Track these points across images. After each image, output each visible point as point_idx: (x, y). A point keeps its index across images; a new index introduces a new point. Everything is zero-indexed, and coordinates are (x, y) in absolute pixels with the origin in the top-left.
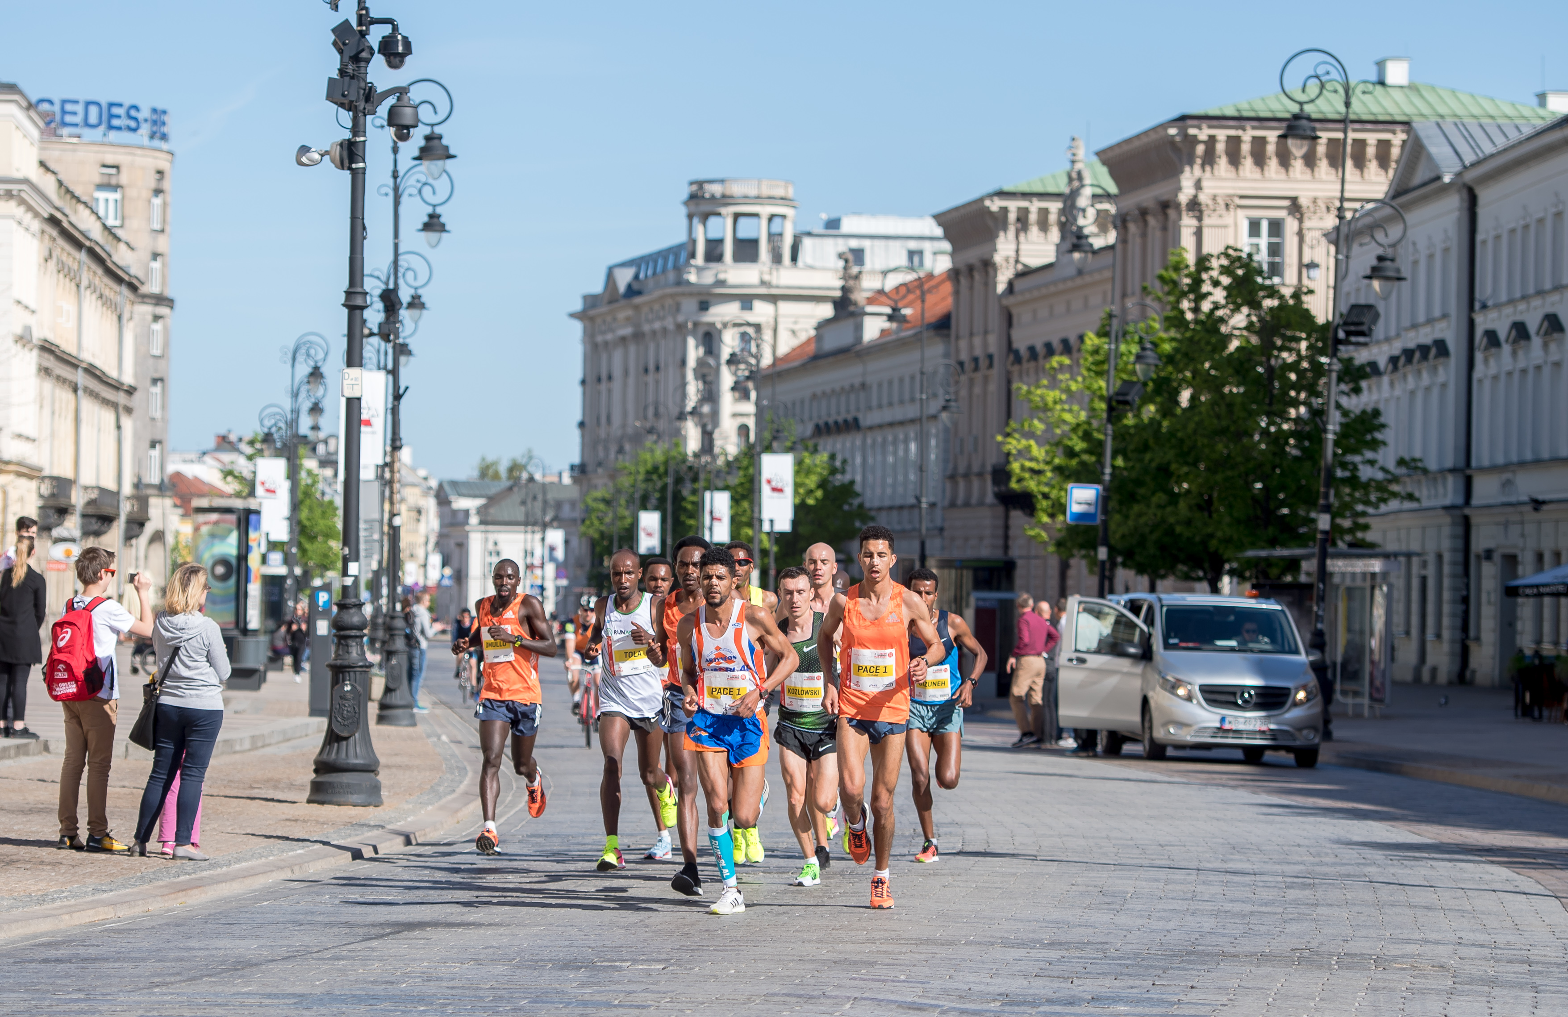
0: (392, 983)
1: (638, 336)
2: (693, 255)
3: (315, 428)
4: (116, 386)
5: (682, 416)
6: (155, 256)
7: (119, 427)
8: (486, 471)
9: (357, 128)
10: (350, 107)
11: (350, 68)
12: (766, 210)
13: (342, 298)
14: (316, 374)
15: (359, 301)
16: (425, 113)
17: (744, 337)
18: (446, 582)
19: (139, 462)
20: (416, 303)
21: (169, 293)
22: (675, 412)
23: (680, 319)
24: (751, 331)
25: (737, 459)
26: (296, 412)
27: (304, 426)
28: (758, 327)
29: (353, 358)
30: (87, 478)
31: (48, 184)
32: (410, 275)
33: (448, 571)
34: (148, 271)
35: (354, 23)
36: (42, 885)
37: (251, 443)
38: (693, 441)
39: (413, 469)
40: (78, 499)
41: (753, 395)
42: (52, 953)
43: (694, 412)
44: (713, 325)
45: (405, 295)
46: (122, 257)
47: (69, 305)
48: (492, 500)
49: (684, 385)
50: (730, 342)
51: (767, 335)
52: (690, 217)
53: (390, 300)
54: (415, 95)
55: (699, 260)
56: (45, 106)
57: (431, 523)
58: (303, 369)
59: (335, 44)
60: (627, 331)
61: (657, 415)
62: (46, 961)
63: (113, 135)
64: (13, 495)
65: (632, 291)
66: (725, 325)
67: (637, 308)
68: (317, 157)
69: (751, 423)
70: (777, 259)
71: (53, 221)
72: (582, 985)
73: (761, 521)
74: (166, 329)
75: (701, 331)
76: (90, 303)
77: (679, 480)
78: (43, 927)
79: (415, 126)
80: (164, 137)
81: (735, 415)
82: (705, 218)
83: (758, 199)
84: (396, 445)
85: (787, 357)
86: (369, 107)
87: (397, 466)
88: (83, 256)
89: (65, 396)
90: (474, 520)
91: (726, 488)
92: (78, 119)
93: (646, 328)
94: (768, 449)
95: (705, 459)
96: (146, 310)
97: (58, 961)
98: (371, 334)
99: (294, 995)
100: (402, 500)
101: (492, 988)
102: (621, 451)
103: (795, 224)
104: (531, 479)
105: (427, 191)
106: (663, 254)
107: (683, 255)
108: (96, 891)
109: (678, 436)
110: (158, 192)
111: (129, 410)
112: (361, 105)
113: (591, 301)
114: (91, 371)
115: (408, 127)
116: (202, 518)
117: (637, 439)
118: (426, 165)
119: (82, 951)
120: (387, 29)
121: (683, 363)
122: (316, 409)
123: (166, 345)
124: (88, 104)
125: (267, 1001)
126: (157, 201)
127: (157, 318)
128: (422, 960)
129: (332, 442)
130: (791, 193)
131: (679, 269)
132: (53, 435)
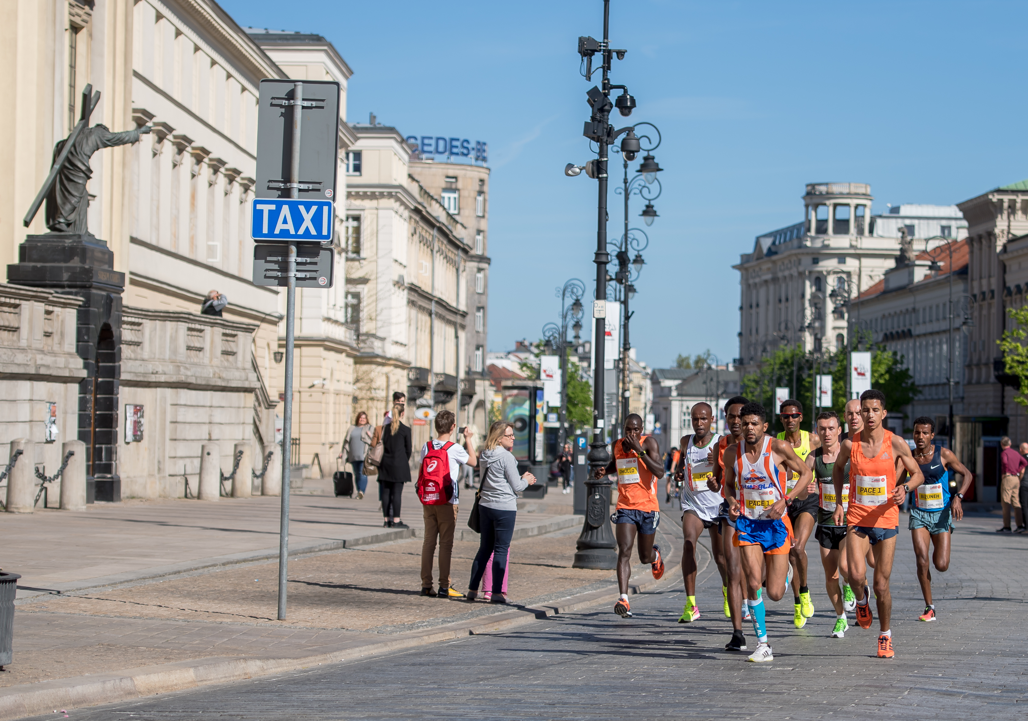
0: (625, 678)
1: (775, 280)
2: (809, 230)
3: (577, 337)
4: (455, 312)
5: (802, 329)
6: (479, 232)
7: (457, 337)
8: (682, 363)
9: (602, 153)
10: (598, 139)
11: (598, 116)
12: (853, 202)
13: (593, 257)
14: (577, 304)
15: (603, 259)
16: (644, 144)
17: (840, 280)
18: (657, 432)
19: (469, 359)
20: (639, 260)
21: (487, 254)
22: (798, 326)
23: (801, 269)
24: (844, 276)
25: (836, 355)
26: (565, 327)
27: (570, 335)
28: (849, 274)
29: (600, 294)
30: (438, 368)
31: (414, 188)
32: (635, 243)
33: (658, 425)
34: (474, 241)
35: (600, 89)
36: (411, 618)
37: (538, 346)
38: (809, 345)
39: (637, 362)
40: (432, 381)
41: (846, 316)
42: (418, 660)
43: (810, 326)
44: (821, 272)
45: (632, 255)
46: (459, 232)
47: (427, 263)
48: (685, 381)
49: (803, 309)
50: (831, 283)
51: (855, 279)
52: (807, 206)
53: (623, 258)
54: (638, 132)
55: (813, 233)
56: (412, 141)
57: (648, 395)
58: (569, 301)
59: (589, 101)
60: (768, 277)
61: (787, 328)
62: (414, 665)
63: (453, 159)
64: (393, 379)
65: (771, 252)
66: (829, 273)
67: (774, 262)
68: (578, 170)
69: (845, 333)
70: (860, 232)
71: (417, 211)
72: (742, 680)
73: (851, 393)
74: (485, 277)
75: (814, 276)
76: (440, 261)
77: (800, 369)
78: (413, 643)
79: (638, 151)
80: (484, 159)
81: (835, 328)
82: (816, 207)
83: (849, 195)
84: (626, 347)
85: (867, 292)
86: (609, 140)
87: (627, 360)
88: (435, 232)
89: (424, 318)
90: (674, 393)
91: (829, 373)
92: (432, 149)
93: (780, 275)
94: (856, 349)
95: (816, 355)
96: (473, 265)
97: (421, 664)
98: (611, 279)
99: (565, 686)
100: (631, 381)
101: (687, 682)
102: (764, 350)
103: (871, 210)
104: (710, 368)
105: (645, 191)
106: (791, 229)
107: (803, 230)
108: (444, 622)
109: (800, 342)
110: (481, 193)
111: (463, 327)
112: (605, 138)
113: (746, 258)
114: (440, 303)
115: (633, 152)
116: (507, 393)
117: (774, 343)
118: (644, 176)
119: (435, 658)
120: (620, 92)
121: (803, 296)
122: (577, 325)
123: (486, 286)
124: (438, 139)
125: (549, 690)
126: (480, 198)
127: (480, 270)
128: (644, 665)
129: (587, 346)
130: (869, 191)
131: (799, 238)
132: (417, 342)
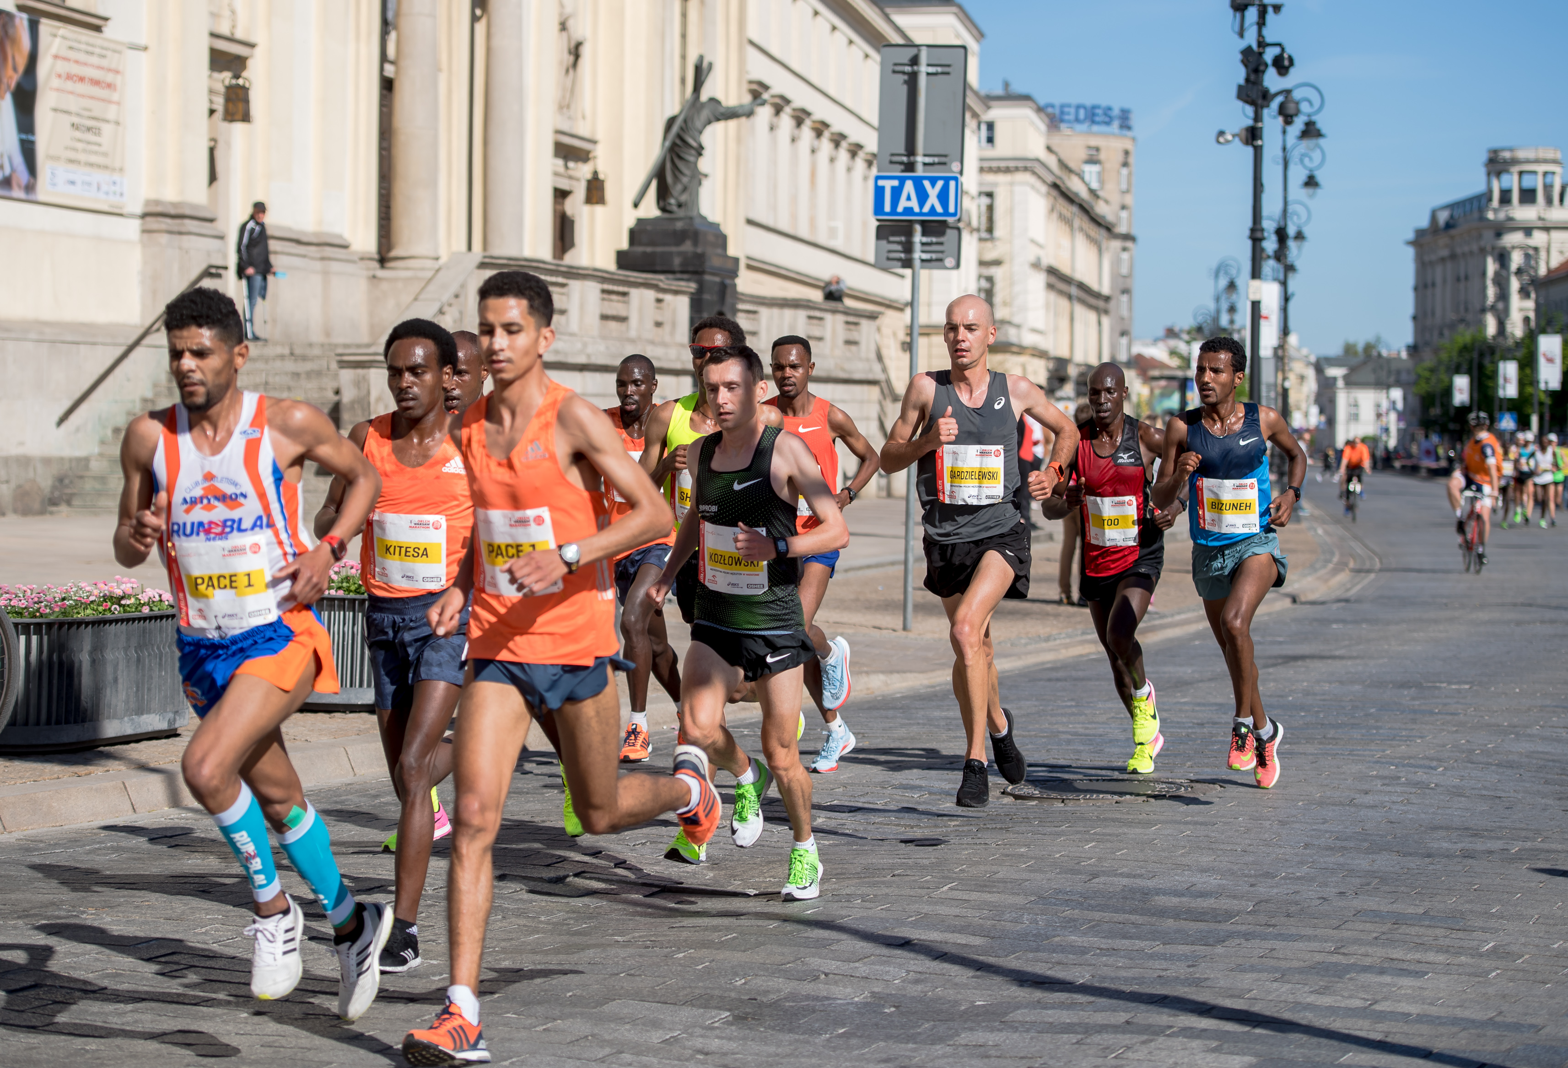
0: (1281, 696)
1: (1453, 256)
2: (1490, 199)
3: (1232, 322)
4: (1097, 295)
5: (1483, 310)
6: (1123, 207)
7: (1099, 323)
8: (1349, 349)
9: (1257, 118)
10: (1252, 103)
11: (1253, 77)
12: (1541, 168)
13: (1247, 233)
14: (1232, 286)
15: (1258, 235)
16: (1304, 107)
17: (1527, 256)
18: (1322, 427)
19: (1114, 347)
20: (1300, 236)
21: (1134, 232)
22: (1478, 306)
23: (1482, 243)
24: (1531, 252)
25: (1523, 339)
26: (1218, 312)
27: (1224, 320)
28: (1536, 249)
29: (1256, 274)
30: (1079, 358)
31: (1052, 161)
32: (1295, 218)
33: (1323, 419)
34: (1119, 218)
35: (1255, 46)
36: (1048, 630)
37: (1189, 332)
38: (1491, 328)
39: (1298, 349)
40: (1072, 371)
41: (1533, 295)
42: (1054, 675)
43: (1493, 308)
44: (1504, 248)
45: (1291, 231)
46: (1101, 209)
47: (1065, 242)
48: (1353, 370)
49: (1484, 288)
50: (1516, 259)
51: (1543, 255)
52: (1489, 174)
53: (1281, 234)
54: (1297, 95)
55: (1495, 203)
56: (1050, 110)
57: (1311, 385)
58: (1223, 282)
59: (1243, 61)
60: (1445, 253)
61: (1467, 310)
62: (1050, 680)
63: (1095, 128)
64: (1030, 369)
65: (1449, 226)
66: (1513, 248)
67: (1452, 238)
68: (1229, 137)
69: (1532, 315)
70: (1549, 201)
71: (1055, 186)
72: (1413, 699)
73: (1538, 382)
74: (1131, 259)
75: (1496, 252)
76: (1080, 240)
77: (1482, 355)
78: (1049, 657)
79: (1296, 115)
80: (1129, 128)
81: (1521, 310)
82: (1498, 174)
83: (1537, 161)
84: (1285, 331)
85: (1557, 269)
86: (1265, 103)
87: (1287, 347)
88: (1075, 209)
89: (1064, 303)
90: (1340, 383)
91: (1513, 359)
92: (1071, 117)
93: (1459, 251)
94: (1544, 331)
95: (1500, 340)
96: (1116, 244)
97: (1058, 680)
98: (1269, 257)
99: (1216, 704)
100: (1291, 370)
101: (1351, 700)
102: (1441, 334)
103: (1562, 178)
104: (1380, 355)
105: (1306, 160)
106: (1470, 201)
107: (1484, 201)
108: (1083, 633)
109: (1482, 325)
110: (1125, 164)
111: (1106, 312)
112: (1260, 102)
113: (1420, 233)
114: (1081, 286)
115: (1291, 116)
116: (1155, 384)
117: (1452, 326)
118: (1306, 143)
119: (1074, 674)
120: (1276, 51)
121: (1484, 274)
122: (1232, 309)
123: (1131, 267)
124: (1078, 107)
125: (1197, 708)
126: (1125, 171)
127: (1125, 249)
128: (1303, 681)
129: (1243, 332)
130: (1559, 156)
131: (1482, 210)
132: (1056, 329)
